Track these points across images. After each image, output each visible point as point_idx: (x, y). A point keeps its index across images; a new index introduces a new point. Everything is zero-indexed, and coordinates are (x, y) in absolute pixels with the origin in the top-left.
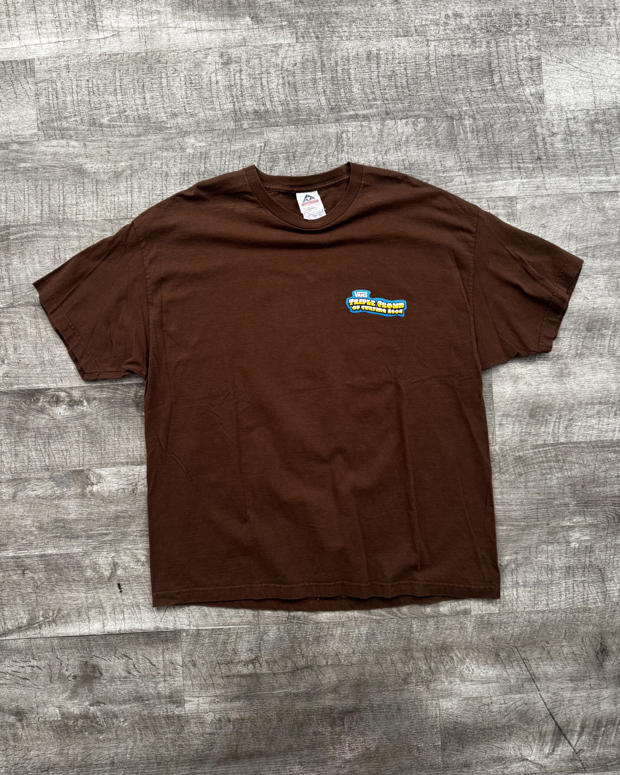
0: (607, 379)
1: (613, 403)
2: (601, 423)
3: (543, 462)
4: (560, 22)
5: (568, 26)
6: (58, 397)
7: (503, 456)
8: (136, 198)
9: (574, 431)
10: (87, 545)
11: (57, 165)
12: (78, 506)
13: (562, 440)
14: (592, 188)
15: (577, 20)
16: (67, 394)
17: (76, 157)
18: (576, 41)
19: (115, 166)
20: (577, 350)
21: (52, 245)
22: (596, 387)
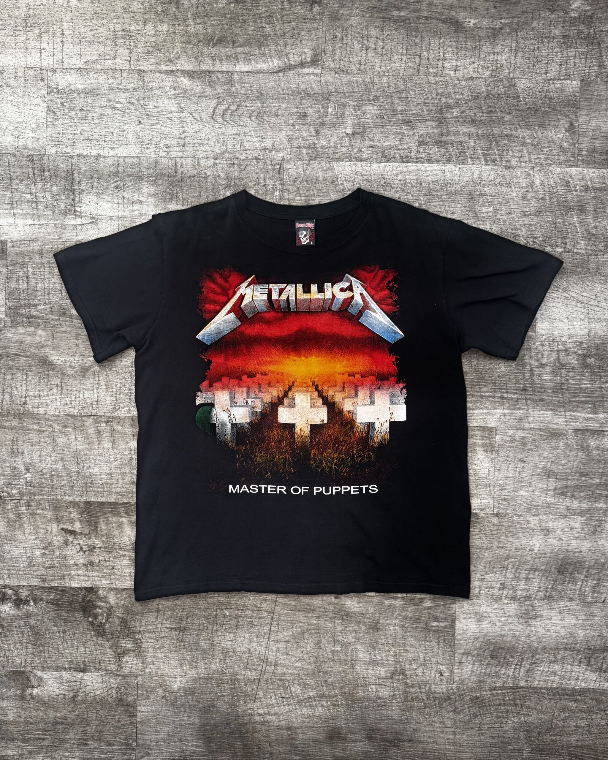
0: (575, 625)
1: (579, 651)
2: (564, 670)
3: (500, 705)
4: (561, 247)
5: (569, 252)
6: (5, 594)
7: (459, 696)
8: (102, 395)
9: (535, 675)
10: (22, 749)
11: (22, 354)
12: (16, 708)
13: (522, 684)
14: (578, 425)
15: (579, 246)
16: (13, 592)
17: (42, 347)
18: (575, 268)
19: (82, 360)
20: (547, 592)
21: (11, 437)
22: (563, 632)
